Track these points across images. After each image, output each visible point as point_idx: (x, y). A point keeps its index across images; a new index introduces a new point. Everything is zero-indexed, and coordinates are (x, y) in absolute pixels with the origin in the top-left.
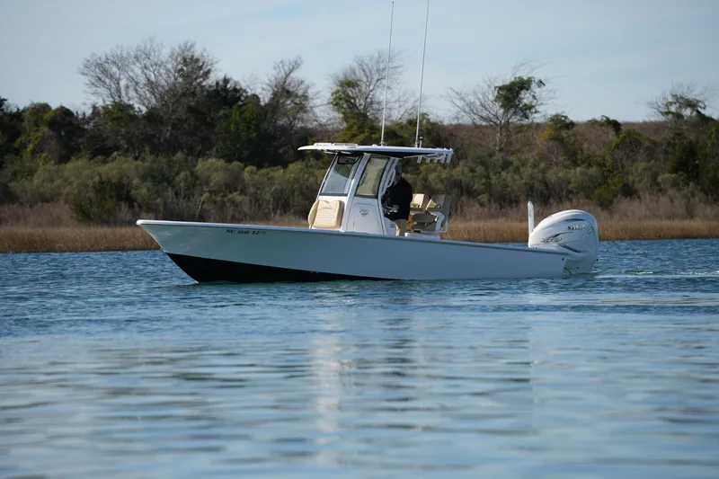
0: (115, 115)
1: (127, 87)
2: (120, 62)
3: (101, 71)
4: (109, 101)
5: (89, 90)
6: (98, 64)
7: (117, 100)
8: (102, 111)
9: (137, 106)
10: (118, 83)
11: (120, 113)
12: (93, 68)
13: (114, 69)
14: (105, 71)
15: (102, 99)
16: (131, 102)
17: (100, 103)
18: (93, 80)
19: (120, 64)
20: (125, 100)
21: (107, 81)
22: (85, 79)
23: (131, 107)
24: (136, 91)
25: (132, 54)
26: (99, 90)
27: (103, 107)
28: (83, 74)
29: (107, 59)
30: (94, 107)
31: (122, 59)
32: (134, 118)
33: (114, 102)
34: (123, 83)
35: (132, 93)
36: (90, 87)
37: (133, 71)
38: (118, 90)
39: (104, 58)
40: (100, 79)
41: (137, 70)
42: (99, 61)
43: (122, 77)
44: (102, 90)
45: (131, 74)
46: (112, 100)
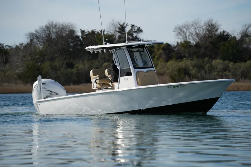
0: (184, 45)
1: (189, 35)
2: (187, 27)
3: (180, 30)
4: (183, 41)
7: (185, 40)
8: (180, 44)
9: (192, 42)
10: (186, 34)
11: (186, 44)
12: (177, 30)
13: (185, 30)
14: (181, 30)
15: (180, 40)
16: (190, 41)
17: (179, 41)
18: (177, 34)
19: (187, 28)
20: (188, 40)
21: (182, 33)
22: (175, 33)
23: (190, 42)
24: (192, 37)
25: (191, 24)
26: (179, 36)
27: (180, 43)
28: (174, 32)
29: (183, 26)
30: (178, 43)
31: (187, 26)
32: (191, 46)
33: (184, 41)
34: (188, 34)
35: (191, 37)
36: (176, 36)
37: (191, 30)
38: (186, 37)
39: (181, 26)
40: (180, 33)
41: (192, 30)
42: (180, 27)
43: (187, 32)
44: (181, 37)
45: (190, 31)
46: (183, 40)
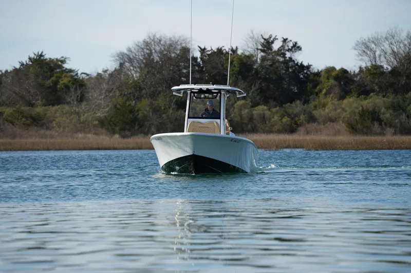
0: (372, 72)
1: (380, 56)
2: (376, 41)
3: (365, 47)
4: (369, 64)
5: (357, 58)
6: (363, 43)
7: (374, 63)
8: (365, 69)
9: (385, 66)
10: (375, 54)
11: (375, 71)
12: (360, 46)
13: (373, 46)
14: (367, 47)
15: (365, 63)
16: (382, 64)
17: (364, 65)
18: (360, 53)
19: (376, 42)
20: (378, 63)
21: (369, 52)
22: (356, 52)
23: (382, 67)
24: (385, 58)
25: (384, 36)
26: (363, 57)
27: (365, 68)
28: (355, 49)
29: (369, 40)
30: (360, 68)
31: (377, 39)
32: (383, 73)
33: (372, 64)
34: (377, 53)
35: (383, 59)
36: (358, 56)
37: (383, 46)
38: (375, 58)
39: (367, 39)
40: (364, 51)
41: (386, 46)
42: (364, 42)
43: (377, 50)
44: (366, 58)
45: (383, 48)
46: (370, 63)
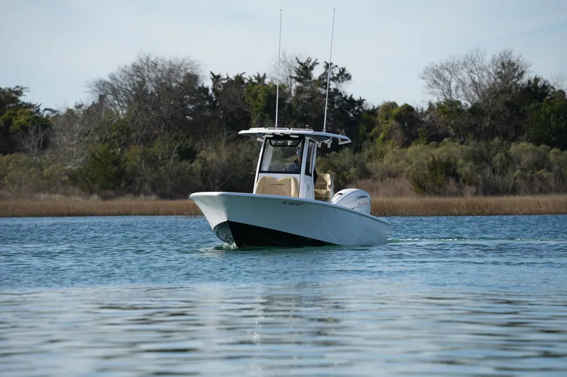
0: (446, 110)
1: (457, 88)
2: (452, 68)
3: (437, 76)
4: (442, 99)
5: (426, 91)
6: (434, 70)
7: (448, 97)
8: (436, 107)
9: (463, 102)
10: (450, 85)
11: (450, 108)
12: (430, 74)
13: (447, 74)
14: (439, 76)
15: (436, 98)
16: (459, 99)
17: (435, 100)
18: (430, 83)
19: (452, 70)
20: (455, 98)
21: (441, 83)
22: (424, 82)
23: (459, 103)
24: (464, 90)
25: (462, 61)
26: (435, 90)
27: (437, 104)
28: (423, 78)
29: (442, 66)
30: (430, 104)
31: (453, 66)
32: (460, 111)
33: (446, 99)
34: (453, 84)
35: (461, 92)
36: (428, 88)
37: (461, 74)
38: (449, 90)
39: (439, 65)
40: (435, 82)
41: (464, 75)
42: (435, 68)
43: (452, 79)
44: (437, 90)
45: (460, 77)
46: (444, 97)
